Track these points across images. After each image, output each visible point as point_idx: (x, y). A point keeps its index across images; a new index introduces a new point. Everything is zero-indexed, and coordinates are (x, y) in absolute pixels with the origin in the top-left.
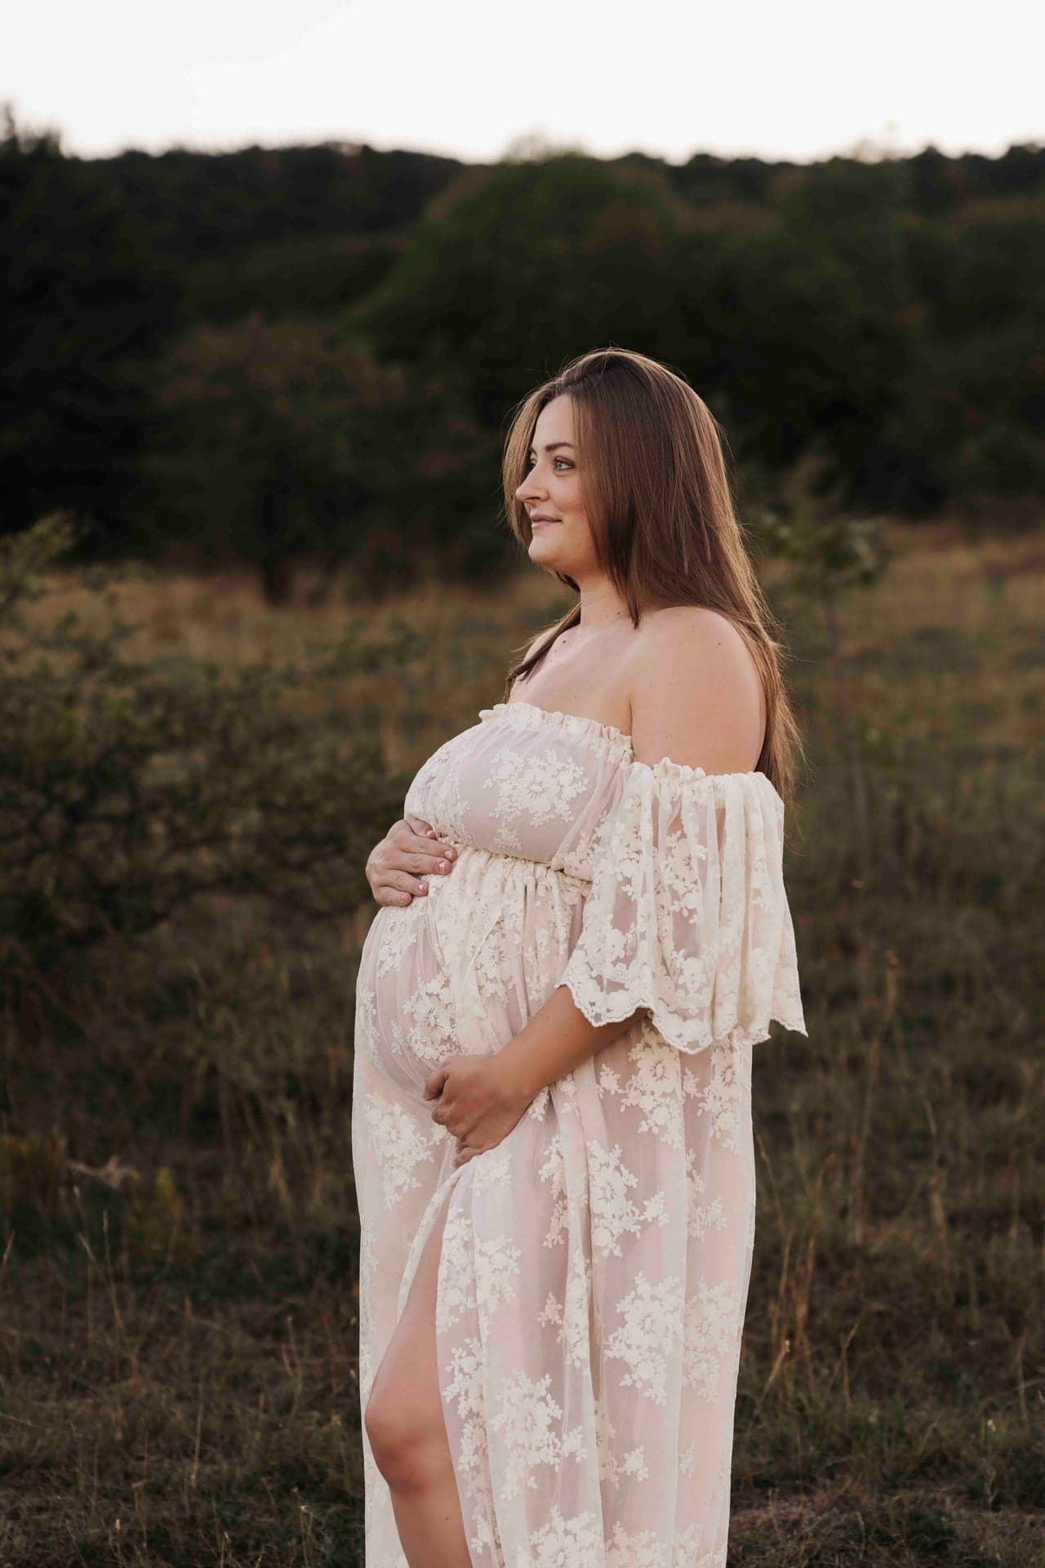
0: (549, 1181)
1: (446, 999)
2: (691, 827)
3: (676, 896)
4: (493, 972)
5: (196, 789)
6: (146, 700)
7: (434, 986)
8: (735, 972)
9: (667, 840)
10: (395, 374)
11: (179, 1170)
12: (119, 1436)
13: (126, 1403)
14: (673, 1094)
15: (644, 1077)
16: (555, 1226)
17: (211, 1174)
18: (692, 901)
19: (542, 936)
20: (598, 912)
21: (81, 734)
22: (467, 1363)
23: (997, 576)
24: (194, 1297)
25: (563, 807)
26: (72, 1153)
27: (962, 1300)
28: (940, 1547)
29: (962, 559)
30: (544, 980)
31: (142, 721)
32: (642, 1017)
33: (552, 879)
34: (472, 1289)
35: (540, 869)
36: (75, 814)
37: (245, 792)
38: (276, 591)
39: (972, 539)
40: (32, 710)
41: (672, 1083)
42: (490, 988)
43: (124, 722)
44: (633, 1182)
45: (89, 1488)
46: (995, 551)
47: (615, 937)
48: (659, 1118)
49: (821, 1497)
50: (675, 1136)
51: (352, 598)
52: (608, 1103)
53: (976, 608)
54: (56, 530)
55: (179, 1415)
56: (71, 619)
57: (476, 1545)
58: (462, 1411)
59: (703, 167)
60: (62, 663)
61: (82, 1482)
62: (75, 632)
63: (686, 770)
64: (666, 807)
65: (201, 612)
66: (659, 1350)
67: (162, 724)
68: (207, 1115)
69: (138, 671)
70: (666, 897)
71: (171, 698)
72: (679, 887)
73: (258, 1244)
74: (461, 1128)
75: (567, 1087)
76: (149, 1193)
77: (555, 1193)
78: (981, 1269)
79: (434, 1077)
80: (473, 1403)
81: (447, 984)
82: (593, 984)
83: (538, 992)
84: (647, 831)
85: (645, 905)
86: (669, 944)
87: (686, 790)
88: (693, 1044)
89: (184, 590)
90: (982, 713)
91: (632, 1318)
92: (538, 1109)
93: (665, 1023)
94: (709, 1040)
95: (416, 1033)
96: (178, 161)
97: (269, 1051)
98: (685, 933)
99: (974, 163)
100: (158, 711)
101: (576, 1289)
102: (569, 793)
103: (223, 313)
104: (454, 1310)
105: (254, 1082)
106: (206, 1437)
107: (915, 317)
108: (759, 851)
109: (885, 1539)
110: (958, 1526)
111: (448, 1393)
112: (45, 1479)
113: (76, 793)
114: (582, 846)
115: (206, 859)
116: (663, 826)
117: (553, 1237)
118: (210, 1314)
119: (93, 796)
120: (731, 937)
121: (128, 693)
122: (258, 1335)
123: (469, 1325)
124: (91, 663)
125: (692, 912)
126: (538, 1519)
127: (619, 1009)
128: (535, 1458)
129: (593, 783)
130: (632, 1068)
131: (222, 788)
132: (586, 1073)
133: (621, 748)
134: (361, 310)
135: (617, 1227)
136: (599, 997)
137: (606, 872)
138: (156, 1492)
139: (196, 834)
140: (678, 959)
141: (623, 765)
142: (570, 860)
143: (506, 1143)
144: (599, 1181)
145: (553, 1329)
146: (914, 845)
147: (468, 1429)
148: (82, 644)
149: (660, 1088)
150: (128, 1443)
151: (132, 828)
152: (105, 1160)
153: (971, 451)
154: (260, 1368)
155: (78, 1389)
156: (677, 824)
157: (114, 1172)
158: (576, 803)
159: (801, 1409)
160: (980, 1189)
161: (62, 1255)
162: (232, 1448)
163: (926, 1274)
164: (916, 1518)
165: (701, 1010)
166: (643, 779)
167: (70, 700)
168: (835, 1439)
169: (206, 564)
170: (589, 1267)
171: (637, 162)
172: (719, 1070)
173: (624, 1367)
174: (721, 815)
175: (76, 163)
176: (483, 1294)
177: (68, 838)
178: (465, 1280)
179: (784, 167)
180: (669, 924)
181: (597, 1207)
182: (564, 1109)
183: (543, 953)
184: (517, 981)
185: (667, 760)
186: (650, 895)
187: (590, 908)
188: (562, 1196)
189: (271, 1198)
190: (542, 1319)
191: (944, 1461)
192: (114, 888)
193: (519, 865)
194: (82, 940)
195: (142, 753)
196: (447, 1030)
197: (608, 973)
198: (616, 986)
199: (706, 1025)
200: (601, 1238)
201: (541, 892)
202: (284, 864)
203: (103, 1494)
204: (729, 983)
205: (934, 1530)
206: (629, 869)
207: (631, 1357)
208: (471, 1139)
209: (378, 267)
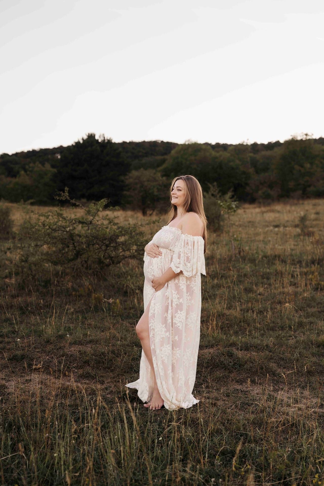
0: (167, 296)
1: (153, 269)
2: (190, 244)
3: (187, 254)
4: (160, 264)
5: (126, 242)
6: (119, 228)
7: (151, 267)
8: (196, 266)
9: (186, 246)
10: (164, 178)
11: (121, 300)
12: (108, 337)
13: (110, 333)
14: (185, 284)
15: (181, 281)
16: (167, 302)
17: (126, 301)
18: (189, 255)
19: (167, 260)
20: (175, 256)
21: (108, 233)
22: (153, 321)
23: (263, 213)
24: (122, 319)
25: (170, 240)
26: (104, 297)
27: (240, 322)
28: (232, 356)
29: (258, 210)
30: (167, 266)
31: (117, 231)
32: (181, 272)
33: (169, 251)
34: (154, 311)
35: (167, 250)
36: (107, 246)
37: (133, 242)
38: (144, 214)
39: (260, 207)
40: (100, 229)
41: (185, 282)
42: (159, 267)
43: (114, 231)
44: (179, 296)
45: (103, 345)
46: (263, 209)
47: (178, 260)
48: (182, 287)
49: (215, 349)
50: (185, 290)
51: (157, 215)
52: (176, 284)
53: (259, 218)
54: (104, 201)
55: (118, 335)
56: (107, 215)
57: (152, 348)
58: (151, 328)
59: (218, 145)
60: (106, 222)
61: (102, 344)
62: (108, 218)
63: (189, 236)
64: (186, 241)
65: (132, 217)
66: (181, 321)
67: (121, 232)
68: (126, 292)
69: (117, 224)
70: (185, 254)
71: (122, 228)
72: (187, 253)
73: (132, 311)
74: (155, 288)
75: (170, 282)
76: (115, 303)
77: (167, 297)
78: (244, 317)
79: (152, 280)
80: (153, 327)
81: (153, 267)
82: (175, 267)
83: (166, 267)
84: (183, 244)
85: (182, 255)
86: (186, 261)
87: (189, 239)
88: (189, 276)
89: (129, 213)
90: (257, 234)
91: (177, 316)
92: (166, 285)
93: (185, 273)
94: (191, 275)
95: (149, 274)
96: (131, 143)
97: (136, 283)
98: (188, 260)
99: (263, 145)
100: (120, 229)
101: (170, 311)
102: (171, 238)
103: (137, 168)
104: (151, 313)
105: (133, 288)
106: (122, 338)
107: (251, 170)
108: (200, 248)
109: (224, 355)
110: (235, 353)
111: (150, 325)
112: (97, 343)
113: (107, 243)
114: (173, 246)
115: (127, 253)
116: (185, 244)
117: (167, 304)
118: (124, 321)
119: (110, 243)
120: (195, 260)
121: (116, 227)
122: (131, 324)
123: (154, 315)
124: (110, 223)
125: (189, 256)
126: (162, 345)
127: (178, 271)
128: (162, 336)
129: (175, 237)
130: (179, 280)
131: (130, 242)
132: (173, 280)
133: (180, 232)
134: (161, 168)
135: (176, 303)
136: (176, 269)
137: (176, 250)
138: (113, 345)
139: (126, 249)
140: (187, 263)
141: (180, 234)
142: (171, 248)
143: (161, 290)
144: (174, 295)
145: (166, 317)
146: (242, 254)
147: (152, 331)
148: (109, 219)
149: (182, 283)
150: (109, 338)
151: (116, 248)
152: (110, 298)
153: (260, 192)
154: (131, 329)
155: (103, 331)
156: (188, 243)
157: (111, 301)
158: (172, 240)
159: (213, 336)
160: (246, 306)
161: (102, 312)
162: (125, 340)
163: (236, 317)
164: (228, 351)
165: (190, 271)
166: (183, 237)
167: (107, 228)
168: (218, 341)
169: (133, 209)
170: (172, 309)
171: (207, 144)
172: (193, 281)
173: (175, 324)
174: (194, 242)
175: (115, 143)
176: (156, 311)
177: (106, 250)
178: (153, 309)
179: (231, 145)
180: (186, 258)
181: (173, 300)
182: (169, 285)
183: (167, 262)
184: (163, 266)
185: (187, 234)
186: (183, 254)
187: (174, 256)
188: (168, 298)
189: (135, 305)
190: (164, 316)
191: (234, 344)
192: (113, 257)
193: (164, 249)
194: (108, 265)
195: (117, 236)
196: (152, 273)
197: (177, 265)
198: (178, 267)
199: (191, 273)
200: (173, 305)
201: (167, 253)
202: (139, 254)
203: (105, 345)
204: (195, 267)
205: (231, 353)
206: (181, 250)
207: (177, 322)
208: (157, 289)
209: (164, 161)
